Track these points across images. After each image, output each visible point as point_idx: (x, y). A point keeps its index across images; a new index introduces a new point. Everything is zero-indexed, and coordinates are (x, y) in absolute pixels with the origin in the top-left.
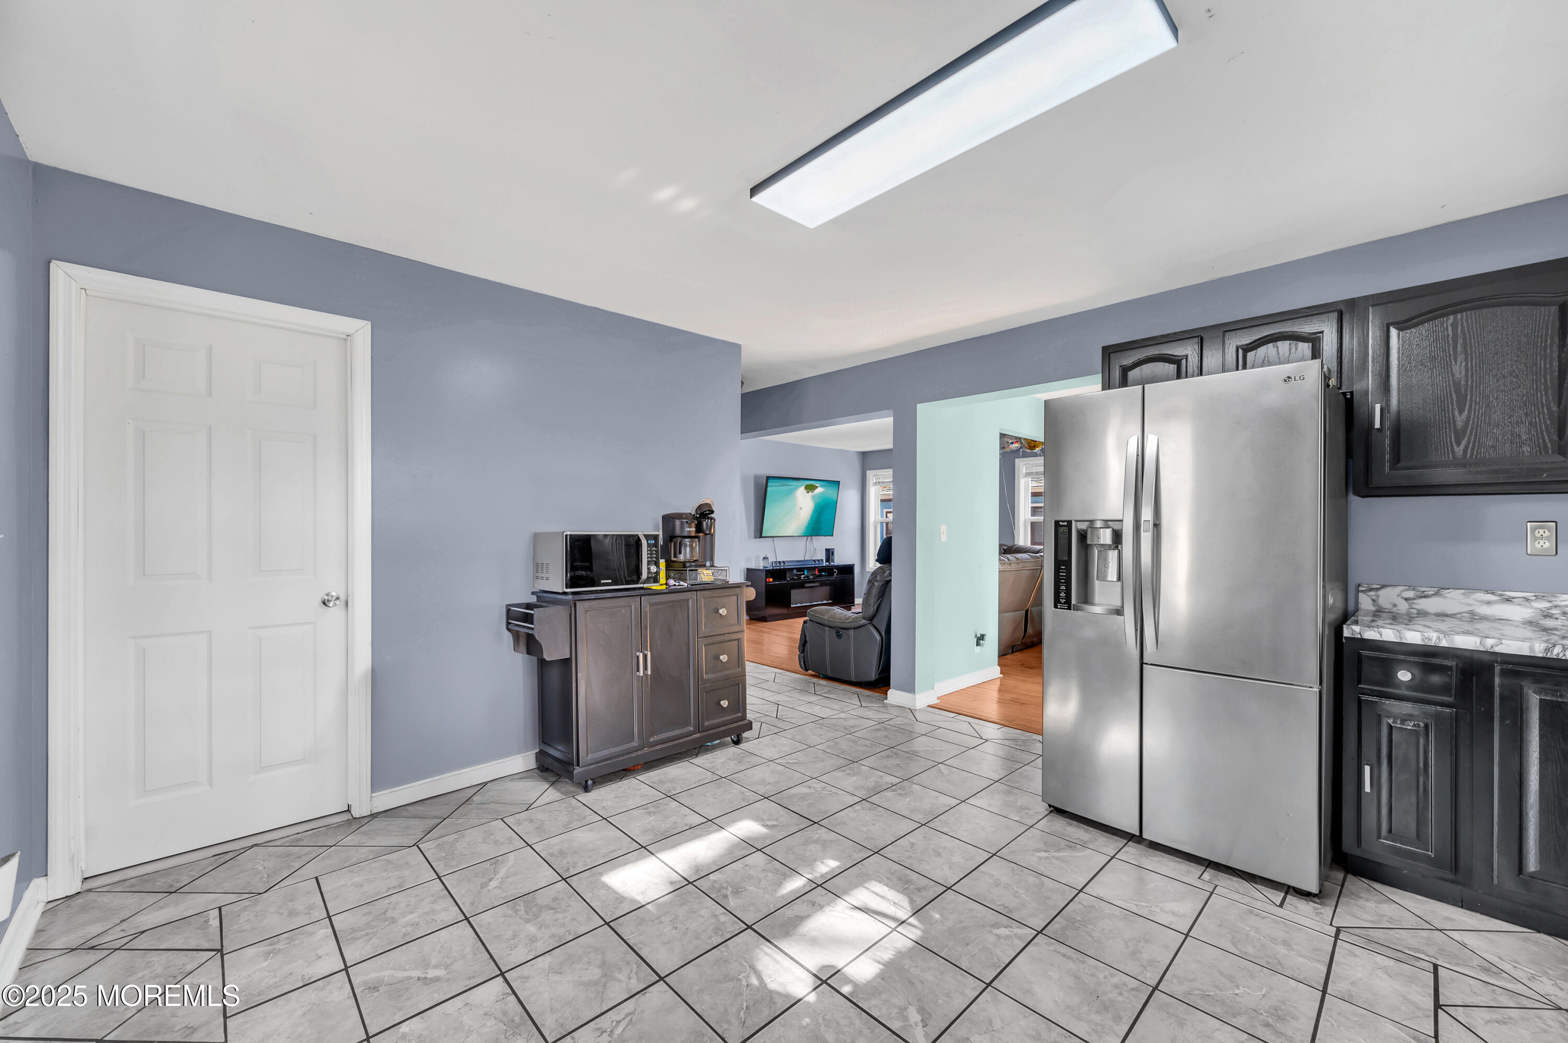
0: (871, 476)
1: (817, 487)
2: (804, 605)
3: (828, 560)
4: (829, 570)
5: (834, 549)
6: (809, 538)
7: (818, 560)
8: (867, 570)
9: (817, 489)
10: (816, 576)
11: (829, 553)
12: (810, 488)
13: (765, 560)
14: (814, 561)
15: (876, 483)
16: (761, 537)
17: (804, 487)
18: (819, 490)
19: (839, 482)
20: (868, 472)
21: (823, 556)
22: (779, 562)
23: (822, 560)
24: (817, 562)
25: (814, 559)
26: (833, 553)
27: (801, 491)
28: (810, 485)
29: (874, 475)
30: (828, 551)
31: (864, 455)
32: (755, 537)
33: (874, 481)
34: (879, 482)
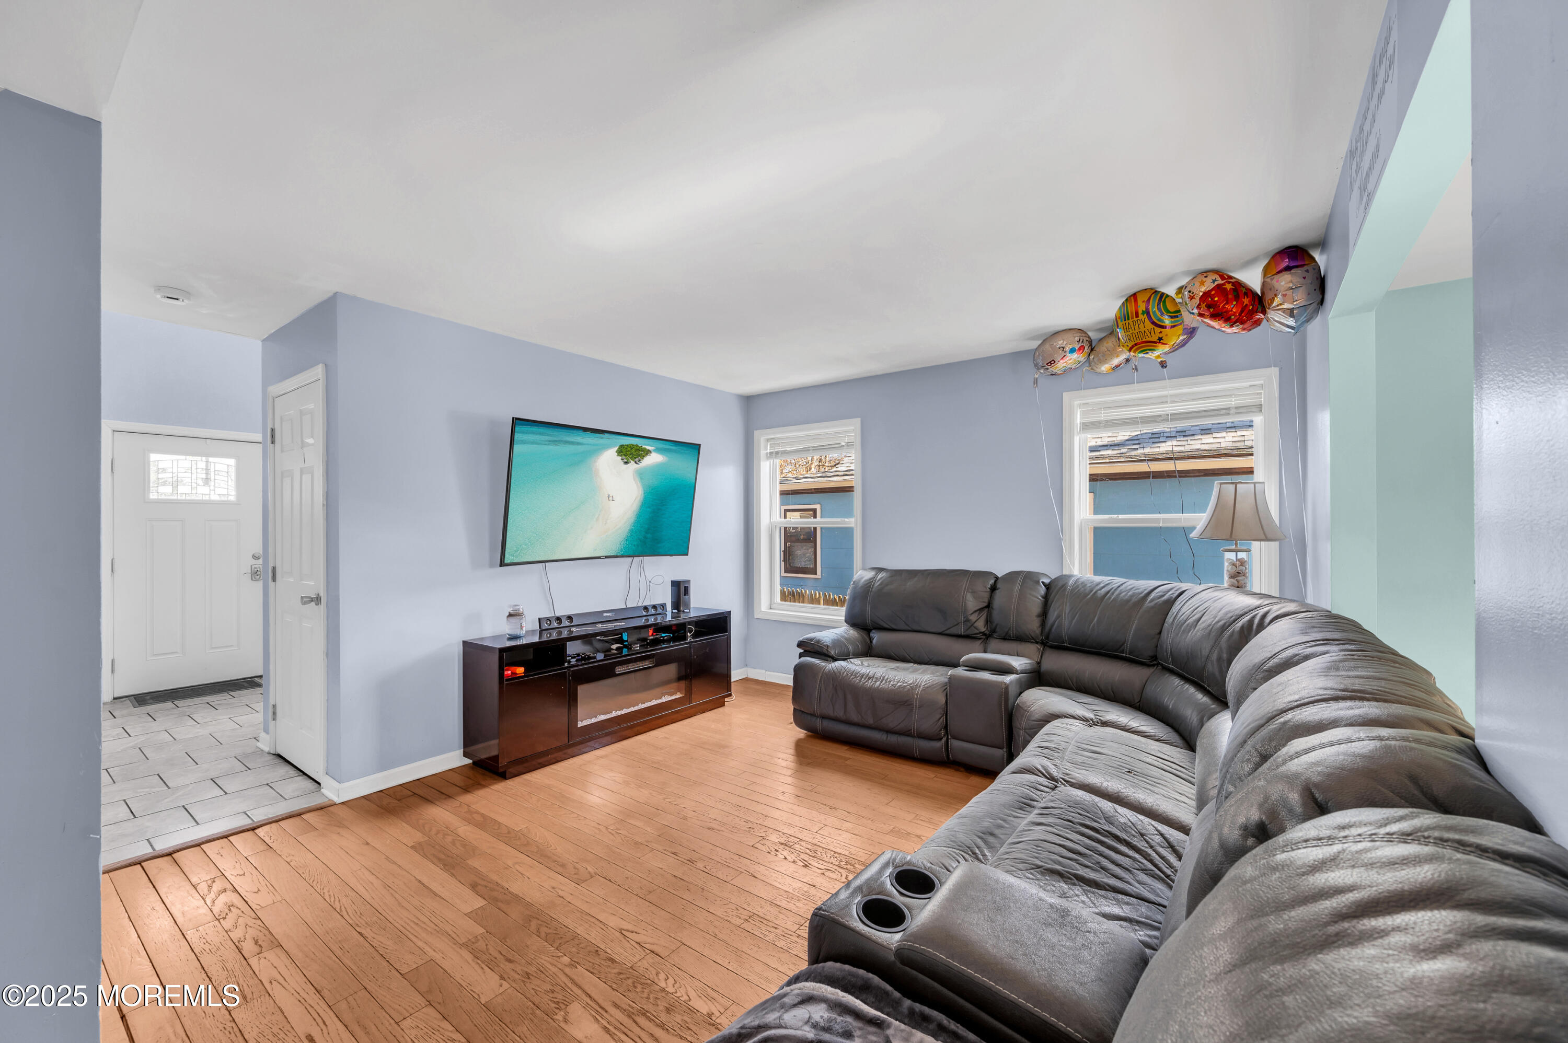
0: (764, 441)
1: (649, 452)
2: (614, 714)
3: (677, 604)
4: (677, 631)
5: (688, 581)
6: (636, 559)
7: (654, 607)
8: (756, 616)
9: (648, 457)
10: (648, 644)
11: (680, 590)
12: (631, 453)
13: (512, 619)
14: (646, 608)
15: (771, 453)
16: (502, 564)
17: (616, 449)
18: (654, 459)
19: (699, 445)
20: (756, 433)
21: (665, 597)
22: (559, 619)
23: (663, 606)
24: (653, 612)
25: (646, 603)
26: (686, 590)
27: (608, 459)
28: (632, 447)
29: (768, 440)
30: (676, 585)
31: (749, 401)
32: (492, 565)
33: (768, 451)
34: (777, 453)
